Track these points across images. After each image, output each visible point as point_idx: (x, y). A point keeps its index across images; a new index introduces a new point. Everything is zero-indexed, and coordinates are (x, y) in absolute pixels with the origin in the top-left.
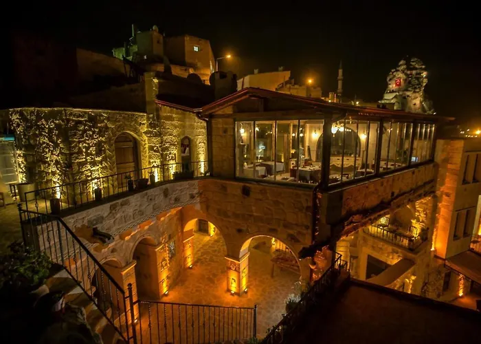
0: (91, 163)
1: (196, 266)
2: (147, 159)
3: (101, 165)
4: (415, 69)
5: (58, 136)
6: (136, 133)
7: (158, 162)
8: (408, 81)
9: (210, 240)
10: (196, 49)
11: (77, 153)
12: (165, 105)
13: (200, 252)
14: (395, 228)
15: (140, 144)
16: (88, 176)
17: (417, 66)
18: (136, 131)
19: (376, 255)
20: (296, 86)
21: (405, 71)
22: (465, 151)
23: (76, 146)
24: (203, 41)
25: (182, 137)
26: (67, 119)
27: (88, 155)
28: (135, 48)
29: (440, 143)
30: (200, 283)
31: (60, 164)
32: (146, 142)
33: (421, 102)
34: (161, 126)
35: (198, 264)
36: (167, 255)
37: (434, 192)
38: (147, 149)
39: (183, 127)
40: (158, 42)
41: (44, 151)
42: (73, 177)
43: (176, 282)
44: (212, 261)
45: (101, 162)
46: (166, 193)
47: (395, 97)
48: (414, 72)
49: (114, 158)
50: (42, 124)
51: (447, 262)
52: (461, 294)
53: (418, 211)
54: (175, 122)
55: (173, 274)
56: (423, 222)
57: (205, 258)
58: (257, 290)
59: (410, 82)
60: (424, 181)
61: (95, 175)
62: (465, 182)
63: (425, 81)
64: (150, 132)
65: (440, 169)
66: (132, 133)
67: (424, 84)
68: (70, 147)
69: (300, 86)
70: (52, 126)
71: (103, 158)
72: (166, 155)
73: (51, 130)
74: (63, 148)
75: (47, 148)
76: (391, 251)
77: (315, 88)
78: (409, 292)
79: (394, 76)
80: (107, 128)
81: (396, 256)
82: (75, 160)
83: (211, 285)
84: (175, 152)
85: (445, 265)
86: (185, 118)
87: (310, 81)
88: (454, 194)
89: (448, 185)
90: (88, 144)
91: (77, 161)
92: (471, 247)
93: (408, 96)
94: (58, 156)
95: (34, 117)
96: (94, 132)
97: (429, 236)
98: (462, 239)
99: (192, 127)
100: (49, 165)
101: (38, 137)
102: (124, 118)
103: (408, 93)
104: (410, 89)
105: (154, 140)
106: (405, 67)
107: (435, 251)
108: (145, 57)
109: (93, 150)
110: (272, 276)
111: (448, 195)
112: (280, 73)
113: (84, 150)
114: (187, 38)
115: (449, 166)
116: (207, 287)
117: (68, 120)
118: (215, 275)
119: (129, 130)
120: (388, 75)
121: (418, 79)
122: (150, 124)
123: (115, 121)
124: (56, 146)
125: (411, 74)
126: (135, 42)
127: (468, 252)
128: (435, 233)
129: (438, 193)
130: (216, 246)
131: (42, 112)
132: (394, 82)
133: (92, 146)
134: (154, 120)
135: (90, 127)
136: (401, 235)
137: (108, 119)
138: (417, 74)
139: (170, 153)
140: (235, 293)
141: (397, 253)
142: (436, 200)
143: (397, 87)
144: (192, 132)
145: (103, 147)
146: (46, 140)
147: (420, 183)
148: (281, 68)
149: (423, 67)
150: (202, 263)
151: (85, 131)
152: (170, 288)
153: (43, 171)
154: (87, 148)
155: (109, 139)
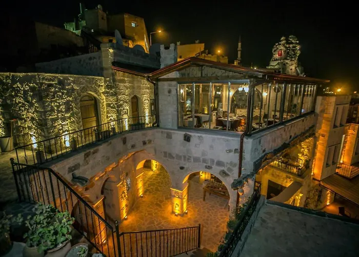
0: (61, 119)
1: (146, 194)
2: (105, 114)
3: (70, 120)
4: (292, 43)
5: (33, 97)
6: (96, 94)
7: (115, 116)
8: (287, 52)
9: (153, 174)
10: (133, 25)
11: (50, 111)
12: (119, 71)
13: (147, 184)
14: (287, 160)
15: (100, 102)
16: (60, 130)
17: (293, 41)
18: (96, 91)
19: (274, 180)
20: (209, 55)
21: (285, 45)
22: (337, 104)
23: (49, 104)
24: (139, 19)
25: (132, 96)
26: (40, 82)
27: (59, 112)
28: (83, 23)
29: (319, 98)
30: (151, 208)
31: (36, 120)
32: (104, 100)
33: (296, 68)
34: (116, 87)
35: (148, 193)
36: (125, 189)
37: (314, 134)
38: (105, 106)
39: (133, 88)
40: (103, 18)
41: (20, 110)
42: (48, 131)
43: (132, 208)
44: (157, 190)
45: (69, 118)
46: (124, 141)
47: (278, 64)
48: (291, 46)
49: (80, 114)
50: (18, 87)
51: (321, 183)
52: (328, 204)
53: (303, 148)
54: (127, 84)
55: (129, 203)
56: (306, 155)
57: (152, 189)
58: (194, 211)
59: (288, 53)
60: (309, 126)
61: (66, 128)
62: (335, 126)
63: (299, 52)
64: (107, 93)
65: (319, 117)
66: (92, 93)
67: (298, 55)
68: (44, 106)
69: (212, 55)
70: (27, 88)
71: (71, 114)
72: (121, 110)
73: (25, 92)
74: (37, 107)
75: (23, 107)
76: (285, 177)
77: (223, 57)
78: (298, 205)
79: (277, 49)
80: (73, 90)
81: (289, 180)
82: (48, 117)
83: (160, 209)
84: (128, 108)
85: (320, 185)
86: (134, 81)
87: (219, 51)
88: (328, 135)
89: (324, 129)
90: (59, 103)
91: (50, 117)
92: (337, 171)
93: (287, 63)
94: (33, 113)
95: (9, 81)
96: (63, 93)
97: (310, 165)
98: (331, 166)
99: (139, 87)
100: (25, 121)
101: (14, 98)
102: (86, 81)
103: (287, 61)
104: (288, 58)
105: (111, 99)
106: (285, 41)
107: (314, 175)
108: (92, 31)
109: (63, 108)
110: (204, 200)
111: (323, 136)
112: (196, 45)
113: (56, 108)
114: (126, 16)
115: (325, 115)
116: (156, 211)
117: (42, 84)
118: (161, 201)
119: (91, 91)
120: (273, 47)
121: (293, 51)
122: (108, 85)
123: (80, 84)
124: (31, 105)
125: (289, 47)
126: (83, 19)
127: (334, 175)
128: (314, 163)
129: (317, 135)
130: (159, 179)
131: (17, 77)
132: (277, 53)
133: (62, 105)
134: (110, 83)
135: (60, 89)
136: (291, 165)
137: (74, 82)
138: (293, 47)
139: (124, 109)
140: (179, 214)
141: (290, 178)
142: (316, 139)
143: (279, 57)
144: (140, 92)
145: (71, 105)
146: (22, 100)
147: (307, 128)
148: (197, 41)
149: (298, 42)
150: (150, 192)
151: (55, 92)
152: (128, 213)
153: (20, 126)
154: (58, 107)
155: (76, 99)
